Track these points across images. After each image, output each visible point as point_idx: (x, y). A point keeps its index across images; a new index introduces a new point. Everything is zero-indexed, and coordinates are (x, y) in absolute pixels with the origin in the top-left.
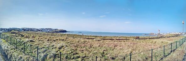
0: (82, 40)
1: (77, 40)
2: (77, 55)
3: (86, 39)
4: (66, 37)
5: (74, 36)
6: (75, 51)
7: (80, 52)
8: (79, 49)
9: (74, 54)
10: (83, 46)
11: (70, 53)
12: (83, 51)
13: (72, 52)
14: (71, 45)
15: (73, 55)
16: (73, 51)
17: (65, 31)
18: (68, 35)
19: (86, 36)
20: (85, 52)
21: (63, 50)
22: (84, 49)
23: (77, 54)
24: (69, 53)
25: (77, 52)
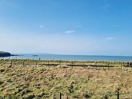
0: (39, 68)
1: (29, 68)
2: (29, 94)
3: (45, 66)
4: (9, 65)
5: (24, 62)
6: (25, 87)
7: (34, 89)
8: (32, 83)
9: (24, 93)
10: (40, 77)
11: (16, 93)
12: (39, 85)
13: (20, 91)
14: (19, 78)
15: (22, 95)
16: (21, 88)
17: (8, 55)
18: (12, 60)
19: (44, 61)
20: (42, 87)
21: (2, 90)
22: (42, 82)
23: (28, 91)
24: (13, 92)
25: (30, 88)
